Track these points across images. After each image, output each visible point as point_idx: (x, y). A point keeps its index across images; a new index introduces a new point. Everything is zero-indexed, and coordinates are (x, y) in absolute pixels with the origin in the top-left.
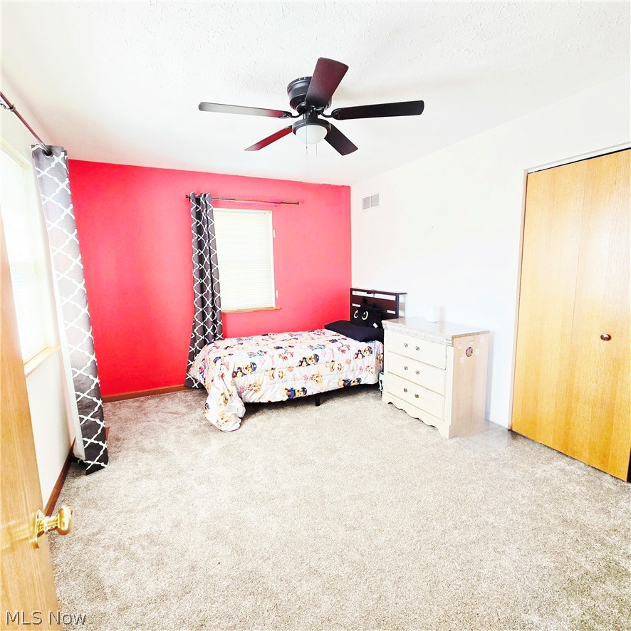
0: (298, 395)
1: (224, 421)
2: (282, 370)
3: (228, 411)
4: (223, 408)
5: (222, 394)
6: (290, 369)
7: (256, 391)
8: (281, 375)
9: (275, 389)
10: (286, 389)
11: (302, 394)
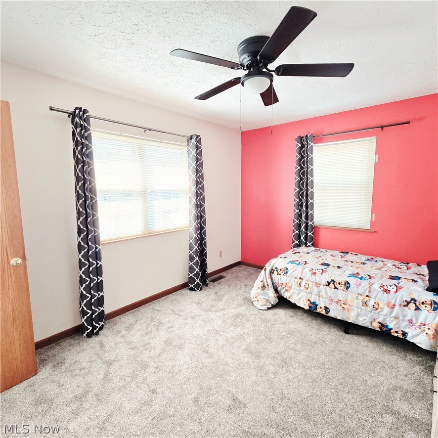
0: (319, 310)
1: (256, 299)
2: (309, 282)
3: (262, 294)
4: (260, 291)
5: (261, 282)
6: (318, 285)
7: (287, 290)
8: (307, 286)
9: (300, 296)
10: (309, 300)
11: (324, 312)
